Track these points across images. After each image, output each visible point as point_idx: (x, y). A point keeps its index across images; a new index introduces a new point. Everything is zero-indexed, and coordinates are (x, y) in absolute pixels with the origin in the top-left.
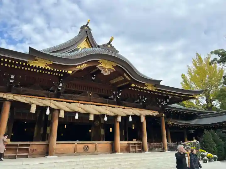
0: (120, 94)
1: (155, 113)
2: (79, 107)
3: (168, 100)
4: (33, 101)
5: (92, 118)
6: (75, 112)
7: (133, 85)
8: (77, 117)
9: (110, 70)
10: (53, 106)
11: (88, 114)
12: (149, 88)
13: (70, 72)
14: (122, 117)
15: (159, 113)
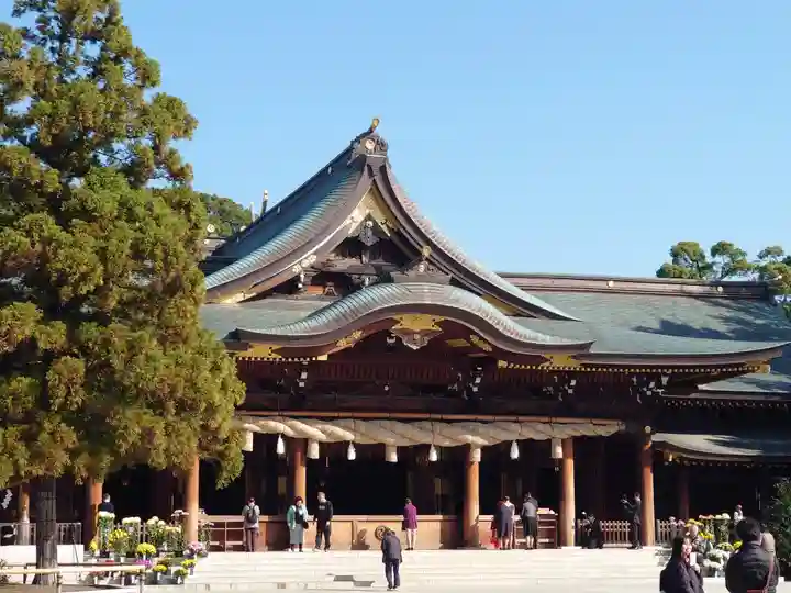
0: (478, 380)
1: (609, 428)
2: (354, 430)
3: (665, 380)
4: (245, 426)
5: (392, 456)
6: (346, 444)
7: (502, 364)
8: (352, 455)
9: (426, 335)
10: (290, 432)
11: (382, 447)
12: (560, 362)
13: (323, 358)
14: (485, 450)
15: (623, 428)
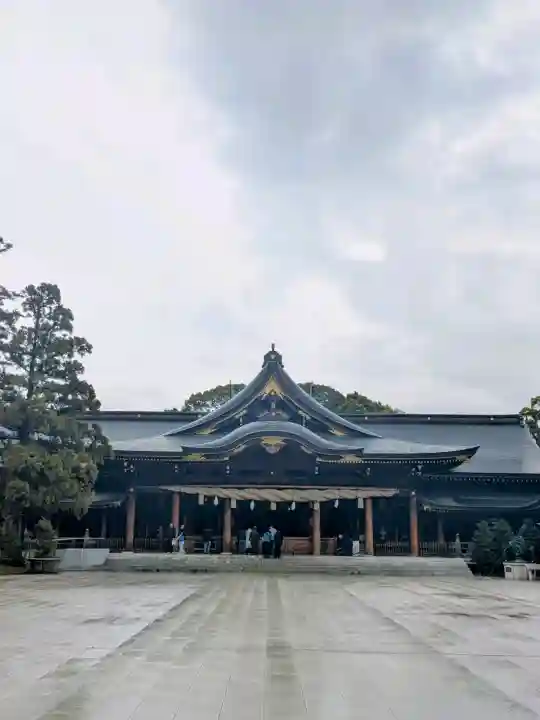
1: (390, 493)
2: (253, 494)
3: (420, 467)
4: (199, 492)
5: (273, 507)
6: (250, 501)
7: (318, 459)
8: (252, 506)
9: (278, 446)
10: (222, 496)
11: (267, 503)
12: (350, 459)
13: (227, 459)
14: (322, 503)
15: (398, 492)
